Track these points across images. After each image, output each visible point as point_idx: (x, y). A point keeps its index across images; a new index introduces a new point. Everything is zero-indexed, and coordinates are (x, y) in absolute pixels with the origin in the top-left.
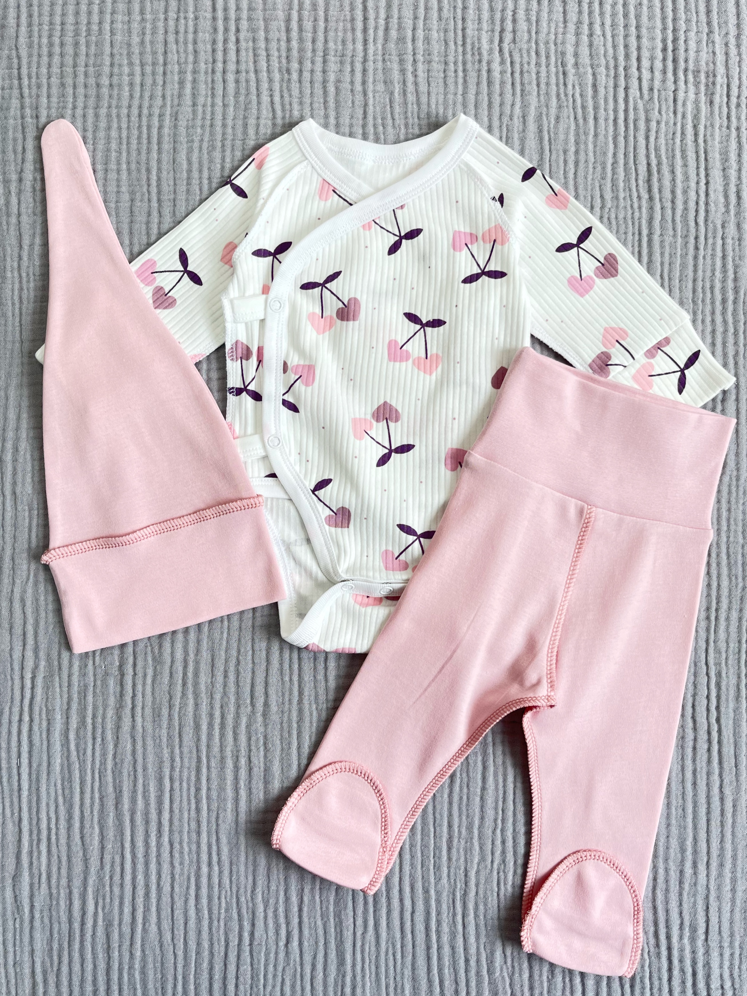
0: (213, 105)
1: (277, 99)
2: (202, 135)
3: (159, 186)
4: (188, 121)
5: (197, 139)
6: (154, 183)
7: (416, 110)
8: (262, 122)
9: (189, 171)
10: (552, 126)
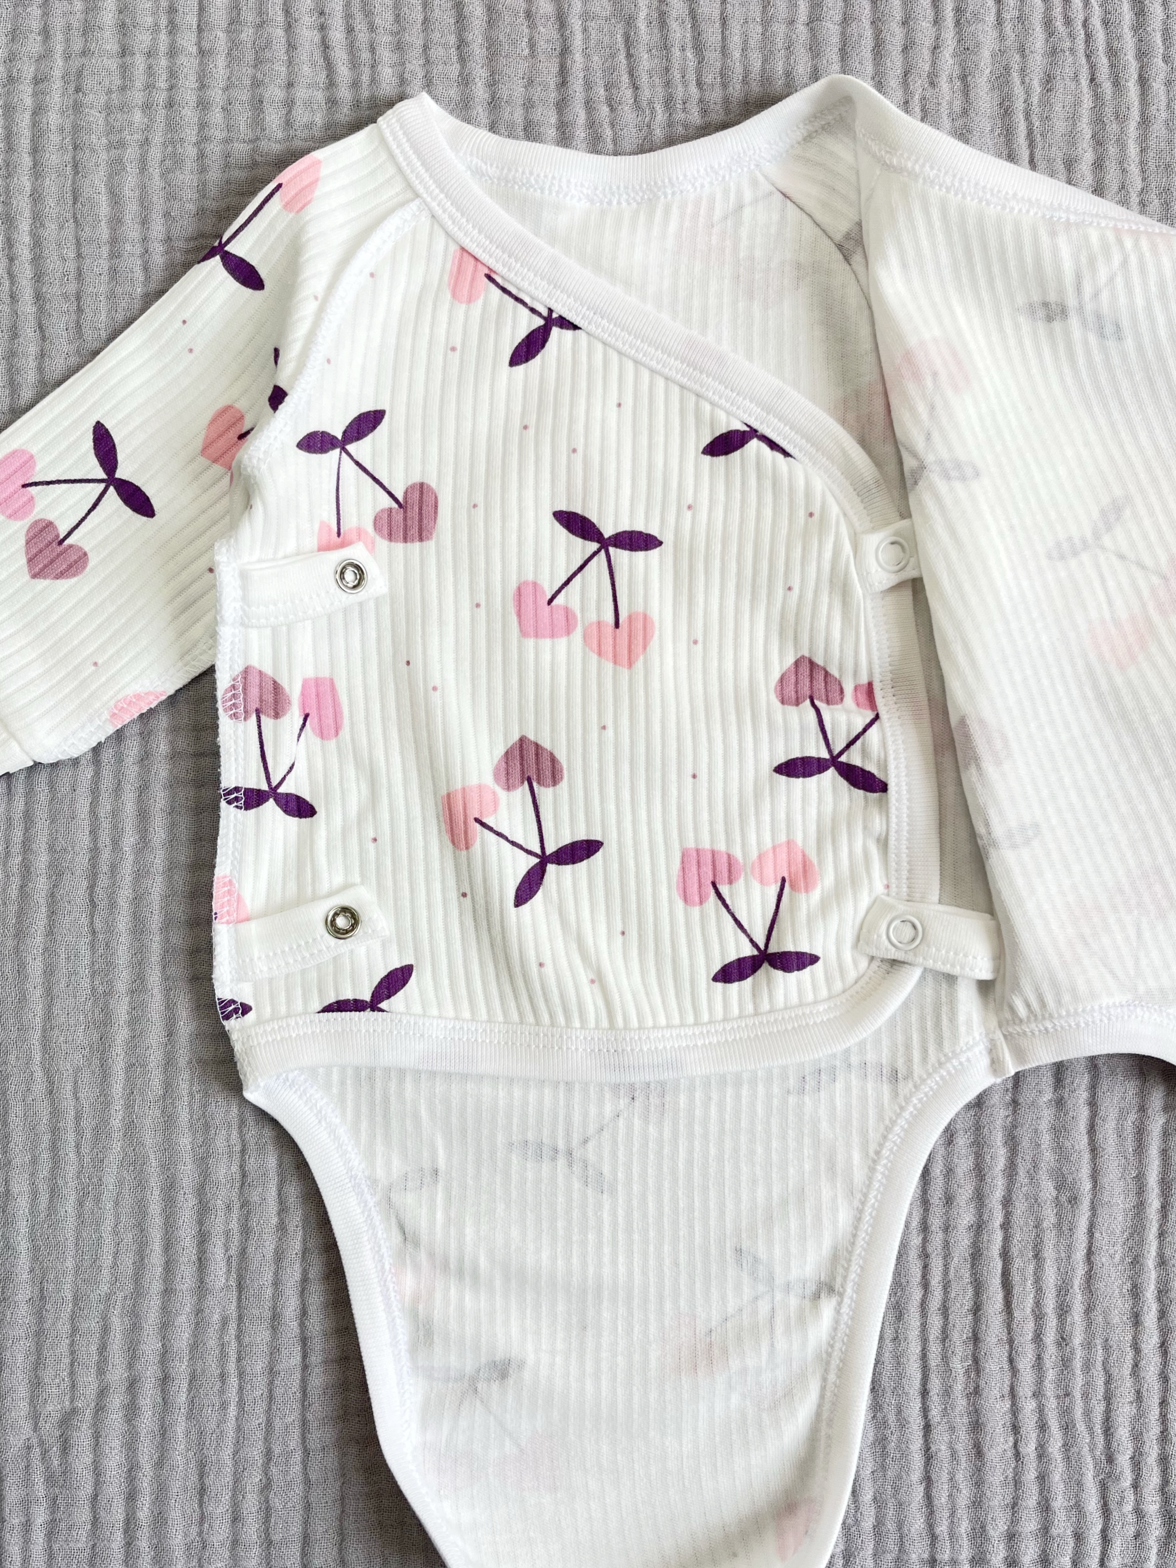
0: (173, 52)
1: (337, 35)
2: (148, 128)
3: (37, 260)
4: (109, 92)
5: (133, 139)
6: (24, 253)
7: (692, 63)
8: (301, 93)
9: (116, 221)
10: (1035, 100)
